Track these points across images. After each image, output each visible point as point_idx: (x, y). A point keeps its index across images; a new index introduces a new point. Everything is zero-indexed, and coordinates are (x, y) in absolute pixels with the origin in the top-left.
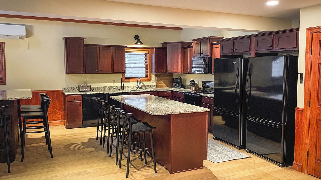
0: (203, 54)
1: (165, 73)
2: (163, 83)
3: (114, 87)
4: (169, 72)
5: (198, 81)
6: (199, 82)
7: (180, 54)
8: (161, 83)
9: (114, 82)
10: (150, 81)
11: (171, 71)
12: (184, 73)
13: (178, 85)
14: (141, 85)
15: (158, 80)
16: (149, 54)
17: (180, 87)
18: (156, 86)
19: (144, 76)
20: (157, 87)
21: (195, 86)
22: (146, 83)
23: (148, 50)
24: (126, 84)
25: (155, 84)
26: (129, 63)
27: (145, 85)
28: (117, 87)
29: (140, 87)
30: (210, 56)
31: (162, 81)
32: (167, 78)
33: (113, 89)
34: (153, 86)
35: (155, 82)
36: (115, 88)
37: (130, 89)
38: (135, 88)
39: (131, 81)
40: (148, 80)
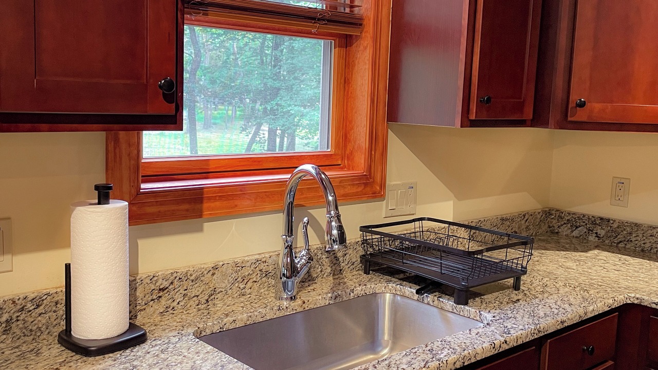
11: (597, 105)
37: (203, 301)
38: (249, 284)
39: (212, 205)
40: (366, 185)
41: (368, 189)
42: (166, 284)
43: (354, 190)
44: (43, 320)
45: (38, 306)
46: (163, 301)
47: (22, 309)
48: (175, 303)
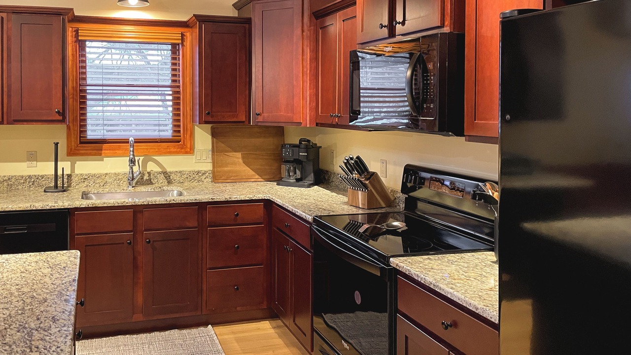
0: (403, 23)
1: (243, 122)
2: (241, 161)
3: (30, 177)
4: (260, 119)
5: (384, 162)
6: (391, 168)
7: (305, 43)
8: (234, 164)
9: (32, 157)
10: (187, 153)
11: (265, 115)
12: (323, 125)
13: (298, 172)
14: (148, 170)
15: (222, 151)
16: (183, 45)
17: (311, 178)
18: (213, 172)
19: (168, 133)
20: (216, 177)
21: (365, 186)
22: (172, 162)
23: (178, 30)
24: (85, 167)
25: (208, 167)
26: (100, 82)
27: (168, 170)
28: (42, 177)
29: (146, 177)
30: (447, 30)
31: (239, 155)
32: (258, 141)
33: (27, 185)
34: (198, 172)
35: (210, 156)
36: (33, 181)
37: (102, 185)
38: (122, 182)
39: (106, 152)
40: (182, 148)
41: (183, 150)
42: (86, 177)
43: (175, 150)
44: (44, 183)
45: (42, 178)
46: (86, 183)
47: (37, 178)
48: (90, 184)
